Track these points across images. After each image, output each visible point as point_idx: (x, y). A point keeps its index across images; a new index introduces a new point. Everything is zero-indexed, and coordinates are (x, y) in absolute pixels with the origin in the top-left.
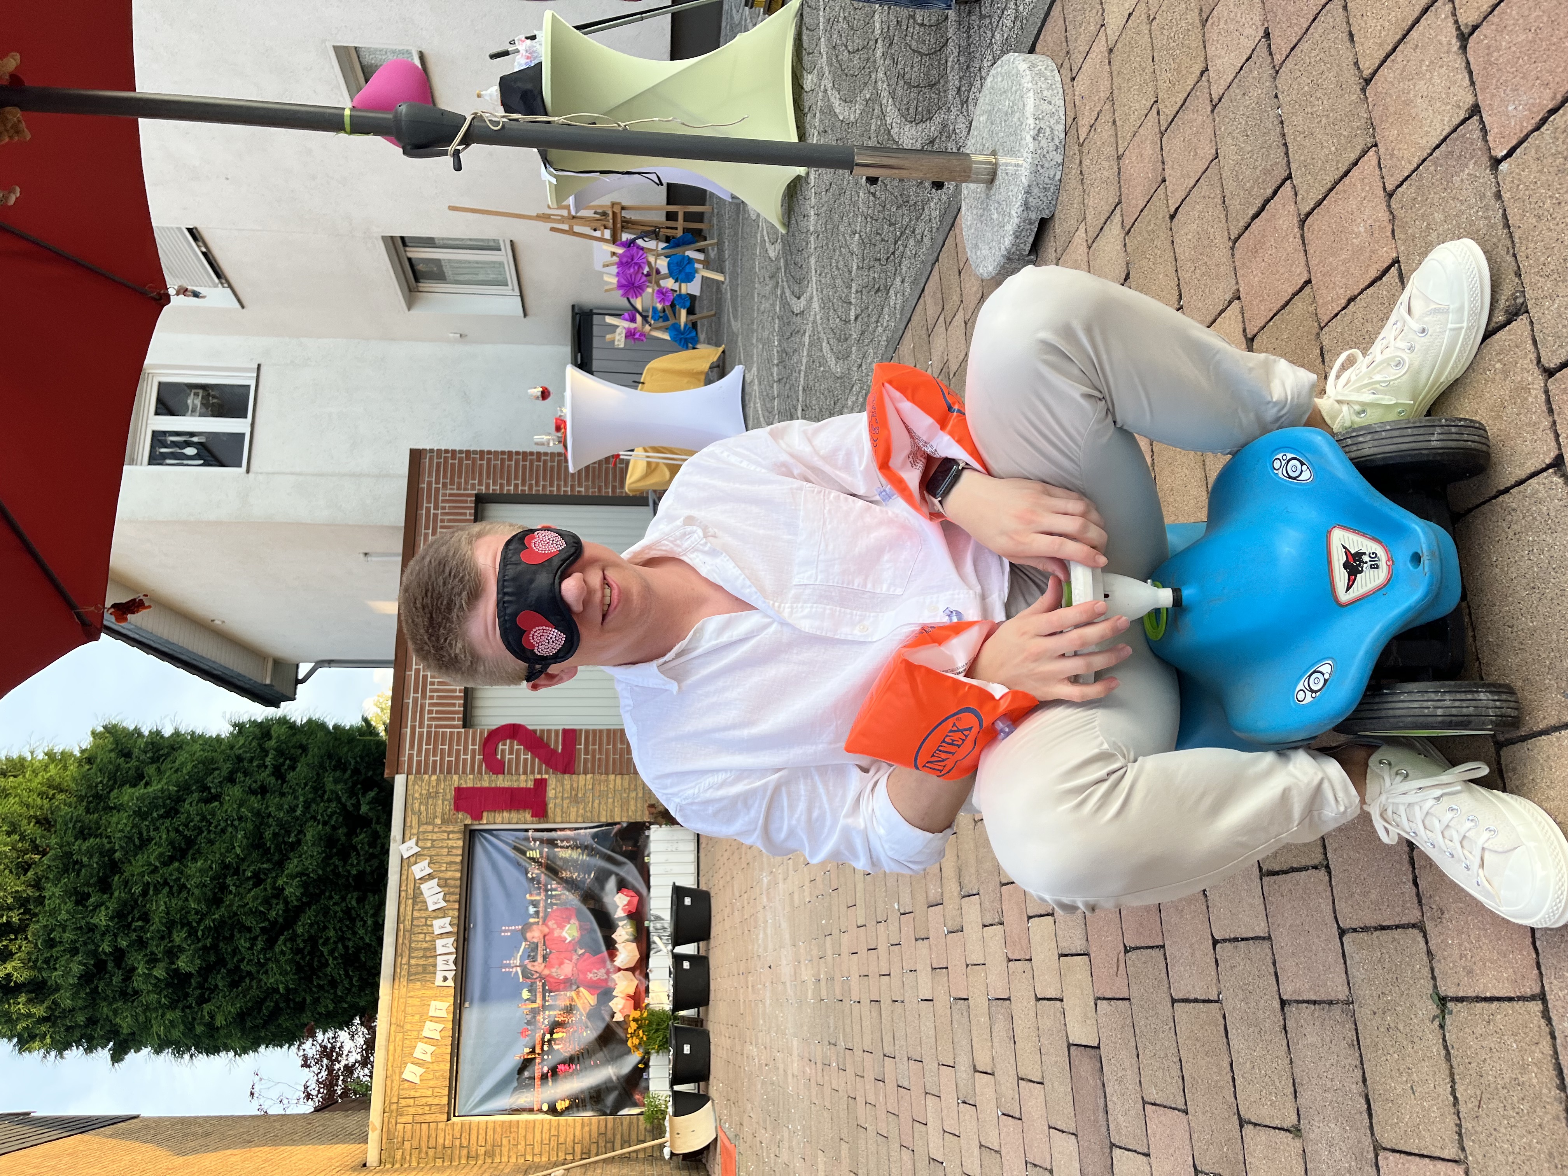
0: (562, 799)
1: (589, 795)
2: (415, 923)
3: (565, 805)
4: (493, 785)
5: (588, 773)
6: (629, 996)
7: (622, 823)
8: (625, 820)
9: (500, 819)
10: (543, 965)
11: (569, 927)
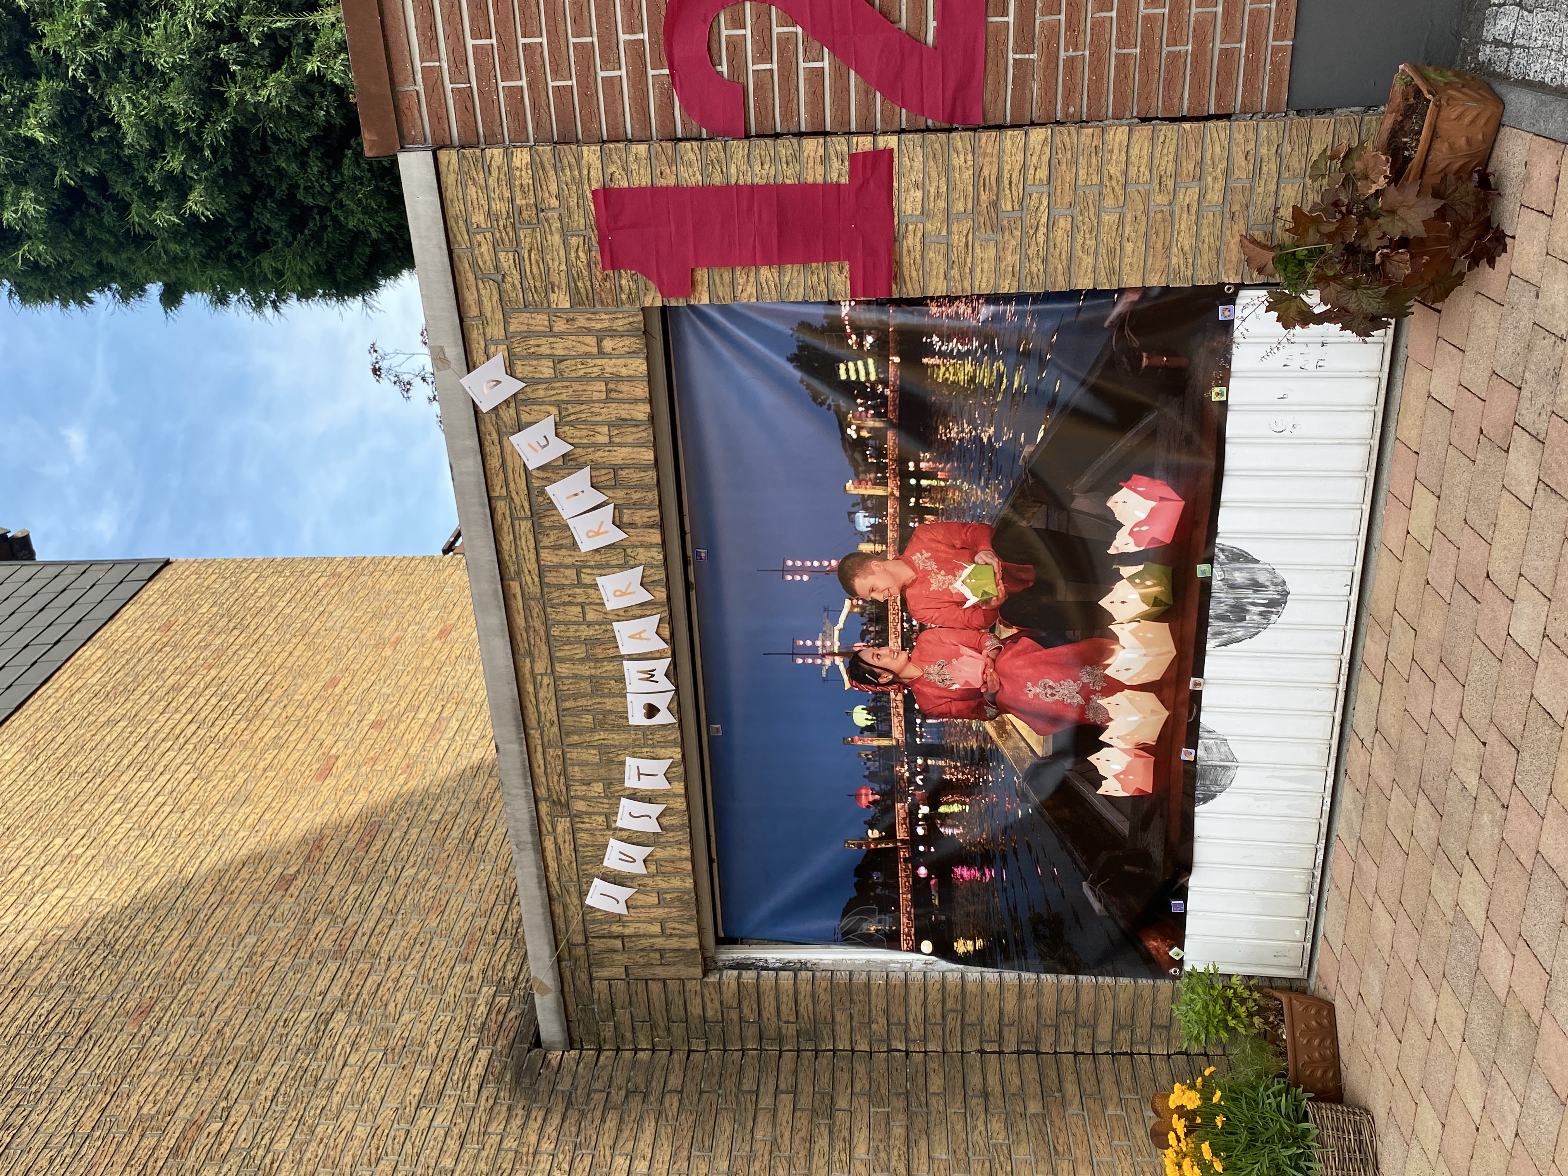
0: (948, 217)
1: (1039, 200)
2: (550, 578)
3: (958, 241)
4: (717, 180)
5: (1033, 124)
6: (1143, 747)
7: (1145, 291)
8: (1155, 281)
9: (751, 289)
10: (904, 655)
11: (970, 568)
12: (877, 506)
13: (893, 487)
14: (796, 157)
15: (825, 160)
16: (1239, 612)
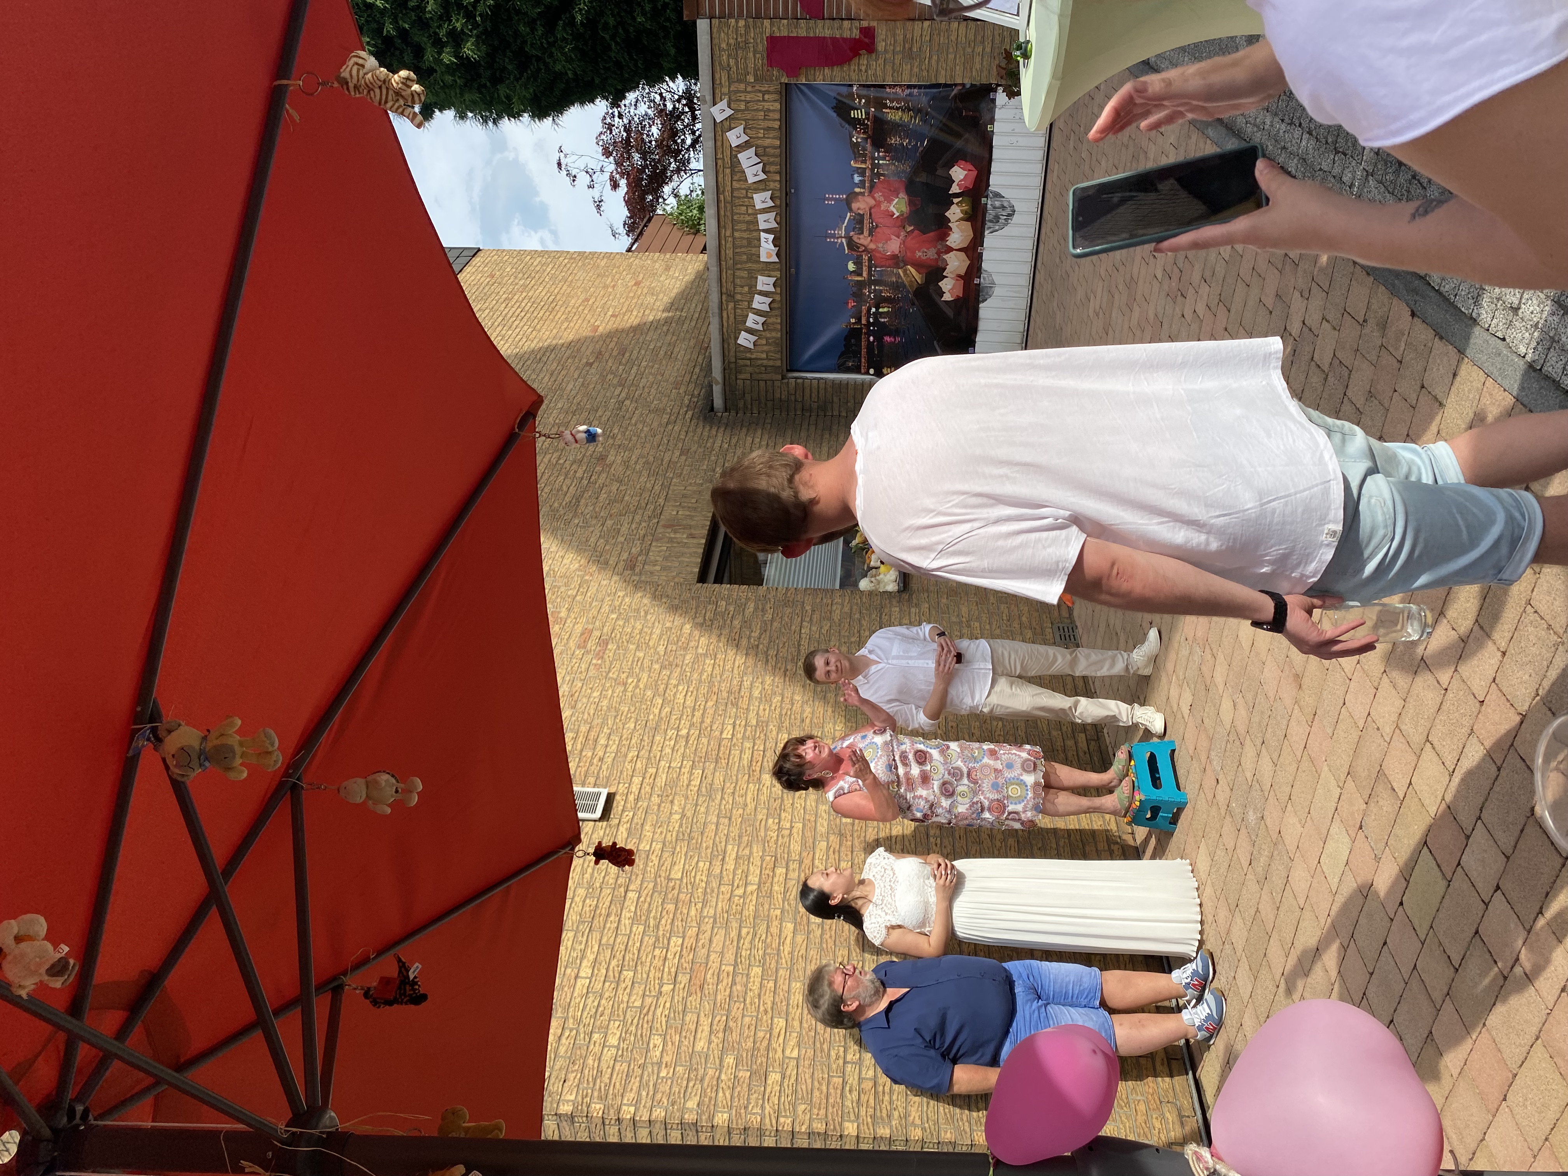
0: (894, 53)
1: (926, 48)
2: (735, 194)
4: (812, 35)
5: (926, 20)
6: (959, 276)
7: (963, 85)
8: (968, 82)
9: (821, 77)
10: (869, 238)
11: (897, 200)
12: (862, 172)
13: (868, 164)
14: (841, 27)
15: (851, 29)
16: (997, 219)
